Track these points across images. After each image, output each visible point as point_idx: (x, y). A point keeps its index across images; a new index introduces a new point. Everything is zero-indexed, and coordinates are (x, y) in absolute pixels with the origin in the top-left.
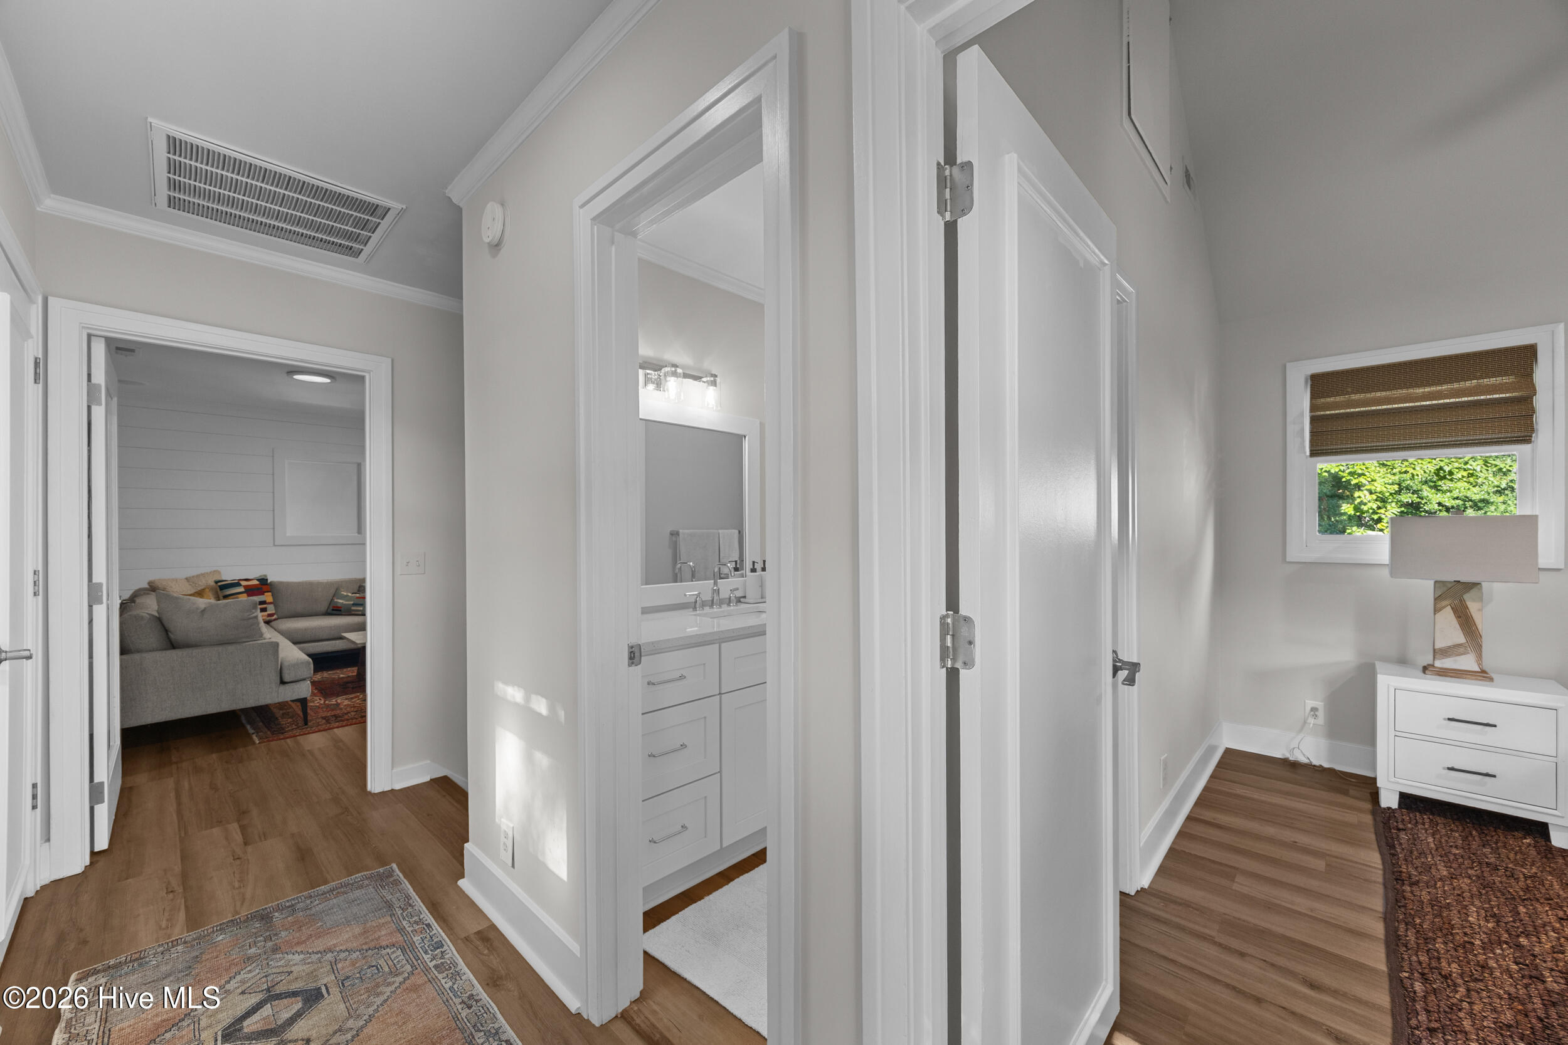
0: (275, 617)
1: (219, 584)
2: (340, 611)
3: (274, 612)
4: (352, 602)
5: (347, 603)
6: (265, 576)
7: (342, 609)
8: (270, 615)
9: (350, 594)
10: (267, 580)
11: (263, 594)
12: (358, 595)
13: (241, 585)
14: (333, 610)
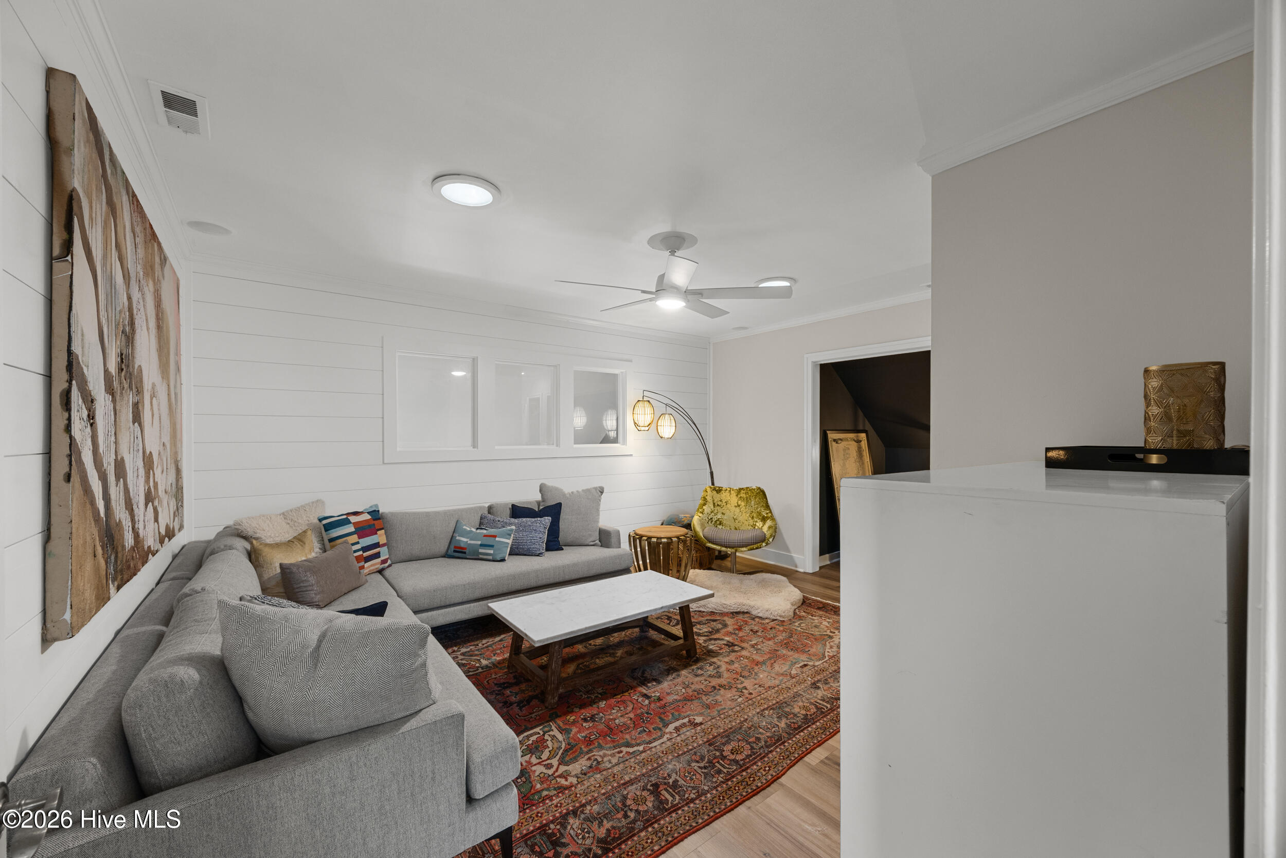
0: (389, 562)
1: (325, 522)
2: (465, 553)
3: (388, 557)
4: (479, 543)
5: (473, 542)
6: (376, 506)
7: (467, 551)
8: (384, 562)
9: (474, 530)
10: (378, 511)
11: (376, 534)
12: (485, 531)
13: (351, 523)
14: (455, 551)
